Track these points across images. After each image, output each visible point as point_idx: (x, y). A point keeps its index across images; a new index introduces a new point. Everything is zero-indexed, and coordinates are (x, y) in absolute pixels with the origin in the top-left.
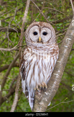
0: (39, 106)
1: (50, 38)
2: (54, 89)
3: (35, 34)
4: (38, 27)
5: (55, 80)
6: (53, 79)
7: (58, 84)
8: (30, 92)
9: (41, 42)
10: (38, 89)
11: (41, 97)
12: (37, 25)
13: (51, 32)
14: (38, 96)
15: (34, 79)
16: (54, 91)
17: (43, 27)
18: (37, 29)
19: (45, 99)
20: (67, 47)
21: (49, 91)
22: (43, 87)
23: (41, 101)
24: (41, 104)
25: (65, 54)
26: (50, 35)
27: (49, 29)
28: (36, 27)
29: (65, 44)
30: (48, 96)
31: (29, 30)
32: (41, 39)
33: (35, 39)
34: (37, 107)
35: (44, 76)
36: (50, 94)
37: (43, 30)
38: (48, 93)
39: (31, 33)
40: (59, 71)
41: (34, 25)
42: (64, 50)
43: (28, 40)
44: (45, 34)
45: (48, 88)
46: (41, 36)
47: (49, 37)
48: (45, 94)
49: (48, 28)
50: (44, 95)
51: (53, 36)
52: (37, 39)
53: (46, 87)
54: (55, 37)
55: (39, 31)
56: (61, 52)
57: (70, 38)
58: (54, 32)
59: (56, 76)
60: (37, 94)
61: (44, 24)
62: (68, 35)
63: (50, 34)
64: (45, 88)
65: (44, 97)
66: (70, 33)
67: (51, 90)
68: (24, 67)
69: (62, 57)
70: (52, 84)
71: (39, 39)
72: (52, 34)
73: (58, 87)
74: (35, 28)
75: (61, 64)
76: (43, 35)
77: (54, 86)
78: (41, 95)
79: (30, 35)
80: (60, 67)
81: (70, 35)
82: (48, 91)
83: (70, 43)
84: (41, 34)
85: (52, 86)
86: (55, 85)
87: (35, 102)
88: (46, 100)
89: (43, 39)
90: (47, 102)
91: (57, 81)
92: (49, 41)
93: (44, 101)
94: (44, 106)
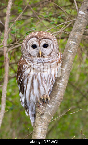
0: (42, 120)
1: (52, 50)
2: (58, 100)
3: (34, 47)
4: (37, 39)
5: (59, 90)
6: (57, 89)
7: (63, 94)
8: (30, 106)
9: (41, 56)
10: (40, 102)
11: (43, 110)
12: (35, 37)
13: (52, 44)
14: (40, 109)
15: (33, 93)
16: (58, 102)
17: (43, 39)
18: (36, 41)
19: (48, 112)
20: (71, 51)
21: (53, 102)
22: (46, 99)
23: (43, 115)
24: (44, 119)
25: (69, 59)
26: (51, 47)
27: (50, 40)
28: (34, 39)
29: (69, 48)
30: (52, 108)
31: (26, 43)
32: (42, 53)
33: (34, 53)
34: (39, 122)
35: (45, 89)
36: (53, 107)
37: (43, 42)
38: (52, 106)
39: (29, 46)
40: (63, 80)
41: (32, 37)
42: (68, 55)
43: (26, 54)
44: (45, 46)
45: (51, 99)
46: (41, 49)
47: (50, 49)
48: (48, 107)
49: (48, 39)
50: (46, 108)
51: (55, 48)
52: (37, 53)
53: (49, 99)
54: (57, 49)
55: (38, 43)
56: (65, 58)
57: (74, 41)
58: (55, 43)
59: (60, 85)
60: (39, 107)
61: (43, 35)
62: (72, 38)
63: (51, 45)
64: (47, 99)
65: (47, 110)
66: (74, 36)
67: (54, 101)
68: (21, 80)
69: (66, 63)
70: (56, 95)
71: (39, 53)
72: (53, 45)
73: (62, 98)
74: (33, 41)
75: (65, 72)
76: (43, 48)
77: (57, 97)
78: (42, 108)
79: (29, 48)
80: (64, 75)
81: (75, 38)
82: (51, 103)
83: (75, 47)
84: (41, 47)
85: (55, 97)
86: (59, 96)
87: (37, 116)
88: (50, 114)
89: (44, 52)
90: (50, 115)
91: (61, 91)
92: (51, 54)
93: (47, 115)
94: (47, 120)
